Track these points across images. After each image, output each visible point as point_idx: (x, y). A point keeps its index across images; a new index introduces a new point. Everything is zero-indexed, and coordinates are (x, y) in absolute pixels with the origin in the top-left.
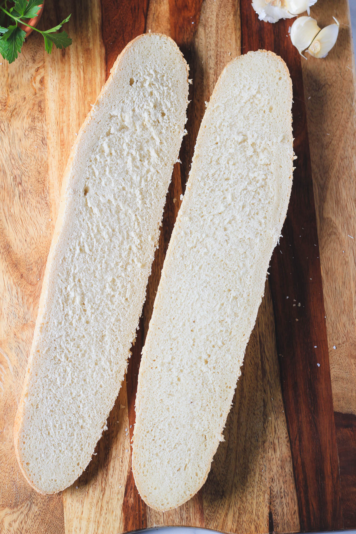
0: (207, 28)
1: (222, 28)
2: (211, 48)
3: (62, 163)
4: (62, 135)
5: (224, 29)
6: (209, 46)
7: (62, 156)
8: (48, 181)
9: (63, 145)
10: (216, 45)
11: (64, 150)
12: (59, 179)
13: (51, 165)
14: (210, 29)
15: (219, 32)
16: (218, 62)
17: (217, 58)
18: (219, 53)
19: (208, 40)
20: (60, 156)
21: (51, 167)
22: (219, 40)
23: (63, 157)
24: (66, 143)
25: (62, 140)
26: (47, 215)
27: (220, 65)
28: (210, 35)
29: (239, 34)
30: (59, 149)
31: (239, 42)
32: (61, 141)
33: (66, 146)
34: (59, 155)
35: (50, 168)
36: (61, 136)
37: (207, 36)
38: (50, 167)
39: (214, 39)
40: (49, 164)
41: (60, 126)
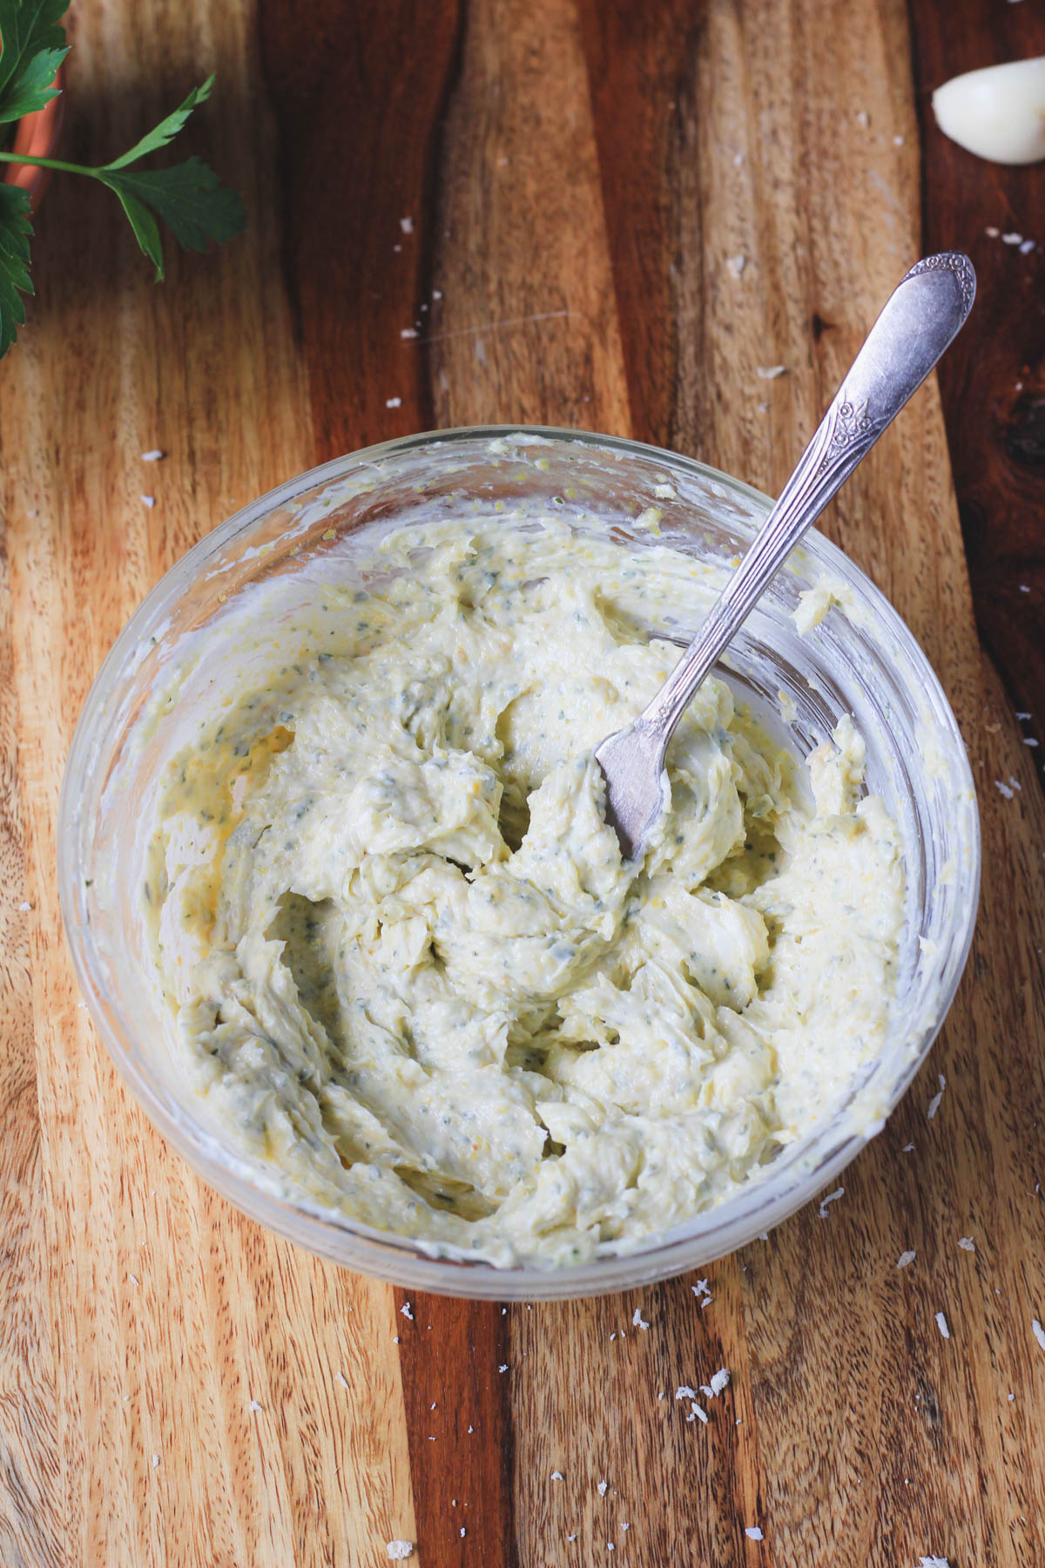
0: (747, 13)
1: (819, 11)
2: (776, 98)
3: (83, 635)
4: (80, 506)
5: (828, 15)
6: (764, 91)
7: (81, 601)
8: (12, 720)
9: (85, 553)
10: (798, 85)
11: (88, 575)
12: (68, 711)
13: (28, 645)
14: (762, 17)
15: (808, 27)
16: (813, 157)
17: (803, 140)
18: (811, 117)
19: (759, 63)
20: (71, 604)
21: (30, 657)
22: (810, 62)
23: (87, 610)
24: (99, 547)
25: (80, 529)
26: (11, 883)
27: (820, 168)
28: (769, 42)
29: (899, 33)
30: (65, 571)
31: (903, 67)
32: (75, 535)
33: (97, 556)
34: (64, 600)
35: (22, 662)
36: (73, 512)
37: (750, 48)
38: (23, 656)
39: (787, 58)
40: (19, 642)
41: (67, 467)
